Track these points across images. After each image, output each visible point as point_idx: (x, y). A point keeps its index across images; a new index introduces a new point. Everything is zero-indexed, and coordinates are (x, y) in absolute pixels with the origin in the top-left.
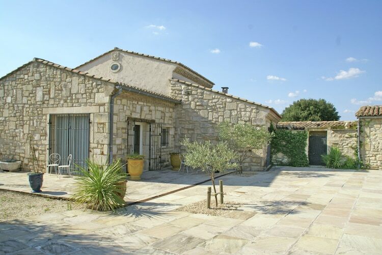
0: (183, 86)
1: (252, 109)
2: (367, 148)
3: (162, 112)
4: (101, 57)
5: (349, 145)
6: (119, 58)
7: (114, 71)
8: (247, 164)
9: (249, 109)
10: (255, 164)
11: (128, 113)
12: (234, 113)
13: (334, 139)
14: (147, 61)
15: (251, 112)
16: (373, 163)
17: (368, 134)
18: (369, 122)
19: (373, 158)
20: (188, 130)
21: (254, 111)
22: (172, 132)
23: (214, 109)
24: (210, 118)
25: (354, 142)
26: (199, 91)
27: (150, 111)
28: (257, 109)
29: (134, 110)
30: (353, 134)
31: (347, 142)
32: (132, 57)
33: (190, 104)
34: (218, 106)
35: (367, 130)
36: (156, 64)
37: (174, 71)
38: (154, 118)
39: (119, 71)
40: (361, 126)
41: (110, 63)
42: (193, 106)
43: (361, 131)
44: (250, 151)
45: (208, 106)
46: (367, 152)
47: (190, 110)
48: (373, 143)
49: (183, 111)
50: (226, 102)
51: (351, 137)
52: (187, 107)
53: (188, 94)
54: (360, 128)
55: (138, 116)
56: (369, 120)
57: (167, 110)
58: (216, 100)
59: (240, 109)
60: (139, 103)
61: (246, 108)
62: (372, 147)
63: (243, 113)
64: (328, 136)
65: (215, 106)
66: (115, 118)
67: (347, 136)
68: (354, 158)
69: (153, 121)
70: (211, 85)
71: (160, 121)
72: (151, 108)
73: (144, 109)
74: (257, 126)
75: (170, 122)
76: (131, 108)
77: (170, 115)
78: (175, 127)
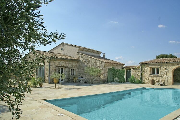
0: (81, 55)
1: (100, 62)
2: (144, 76)
3: (72, 64)
4: (58, 46)
5: (138, 75)
6: (63, 46)
7: (62, 50)
8: (99, 81)
9: (99, 62)
10: (101, 81)
11: (56, 65)
12: (95, 64)
13: (133, 72)
14: (71, 47)
15: (99, 63)
16: (146, 81)
17: (144, 70)
18: (144, 66)
19: (146, 79)
20: (82, 69)
21: (100, 63)
22: (77, 70)
23: (89, 63)
24: (88, 66)
25: (139, 73)
26: (85, 56)
27: (66, 64)
28: (101, 62)
29: (59, 64)
30: (139, 70)
31: (137, 73)
32: (67, 46)
33: (82, 61)
34: (90, 61)
35: (144, 69)
36: (73, 48)
37: (78, 50)
38: (68, 66)
39: (63, 50)
40: (141, 67)
41: (61, 47)
42: (83, 62)
43: (142, 69)
44: (99, 76)
45: (87, 61)
46: (144, 77)
47: (82, 63)
48: (146, 74)
49: (80, 63)
50: (92, 60)
51: (139, 71)
52: (82, 62)
53: (82, 57)
54: (141, 68)
55: (61, 66)
56: (144, 65)
57: (74, 63)
58: (90, 59)
59: (96, 62)
60: (61, 62)
61: (98, 62)
62: (145, 75)
63: (97, 64)
64: (131, 71)
65: (89, 61)
66: (51, 67)
67: (137, 71)
68: (140, 79)
69: (67, 67)
70: (100, 53)
71: (71, 67)
72: (66, 63)
73: (63, 63)
74: (101, 68)
75: (76, 67)
76: (58, 63)
77: (76, 65)
78: (78, 69)
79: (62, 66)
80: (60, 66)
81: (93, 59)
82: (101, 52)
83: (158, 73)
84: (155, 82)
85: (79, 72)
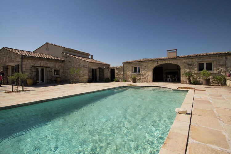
0: (65, 55)
1: (84, 62)
3: (54, 64)
6: (48, 46)
8: (83, 81)
10: (85, 81)
11: (32, 64)
13: (116, 72)
14: (56, 47)
16: (128, 80)
19: (128, 78)
20: (67, 70)
22: (61, 71)
24: (72, 66)
26: (69, 57)
31: (121, 72)
33: (67, 61)
35: (126, 68)
37: (63, 50)
41: (45, 48)
44: (84, 76)
46: (126, 76)
47: (67, 63)
48: (128, 72)
49: (65, 64)
53: (66, 58)
56: (126, 64)
57: (58, 63)
60: (39, 61)
61: (82, 62)
66: (24, 66)
69: (49, 67)
70: (88, 55)
71: (53, 67)
72: (47, 63)
73: (42, 63)
74: (85, 68)
75: (60, 67)
76: (34, 63)
77: (60, 65)
78: (63, 69)
79: (41, 66)
80: (38, 66)
81: (77, 59)
82: (90, 54)
83: (139, 72)
84: (136, 80)
85: (64, 72)
